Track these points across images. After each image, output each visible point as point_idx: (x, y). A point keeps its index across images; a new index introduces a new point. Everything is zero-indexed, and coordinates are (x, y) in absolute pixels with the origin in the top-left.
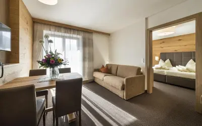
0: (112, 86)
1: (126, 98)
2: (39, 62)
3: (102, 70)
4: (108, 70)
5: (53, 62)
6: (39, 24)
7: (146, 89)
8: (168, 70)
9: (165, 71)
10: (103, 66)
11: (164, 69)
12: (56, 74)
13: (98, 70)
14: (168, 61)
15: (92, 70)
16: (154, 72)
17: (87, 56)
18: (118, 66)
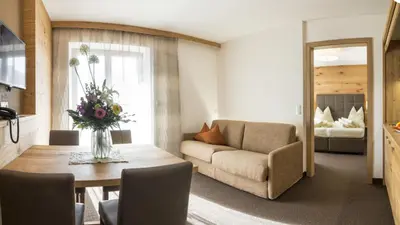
0: (237, 175)
1: (273, 195)
2: (71, 112)
3: (205, 136)
4: (220, 137)
5: (100, 113)
6: (61, 32)
7: (304, 170)
8: (331, 126)
9: (328, 129)
10: (206, 125)
11: (326, 125)
12: (106, 146)
13: (193, 137)
14: (327, 109)
15: (178, 137)
16: (316, 134)
17: (164, 98)
18: (244, 126)
